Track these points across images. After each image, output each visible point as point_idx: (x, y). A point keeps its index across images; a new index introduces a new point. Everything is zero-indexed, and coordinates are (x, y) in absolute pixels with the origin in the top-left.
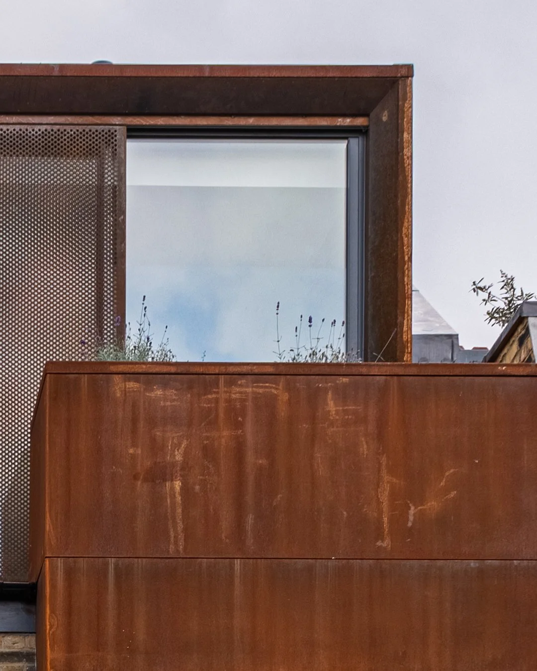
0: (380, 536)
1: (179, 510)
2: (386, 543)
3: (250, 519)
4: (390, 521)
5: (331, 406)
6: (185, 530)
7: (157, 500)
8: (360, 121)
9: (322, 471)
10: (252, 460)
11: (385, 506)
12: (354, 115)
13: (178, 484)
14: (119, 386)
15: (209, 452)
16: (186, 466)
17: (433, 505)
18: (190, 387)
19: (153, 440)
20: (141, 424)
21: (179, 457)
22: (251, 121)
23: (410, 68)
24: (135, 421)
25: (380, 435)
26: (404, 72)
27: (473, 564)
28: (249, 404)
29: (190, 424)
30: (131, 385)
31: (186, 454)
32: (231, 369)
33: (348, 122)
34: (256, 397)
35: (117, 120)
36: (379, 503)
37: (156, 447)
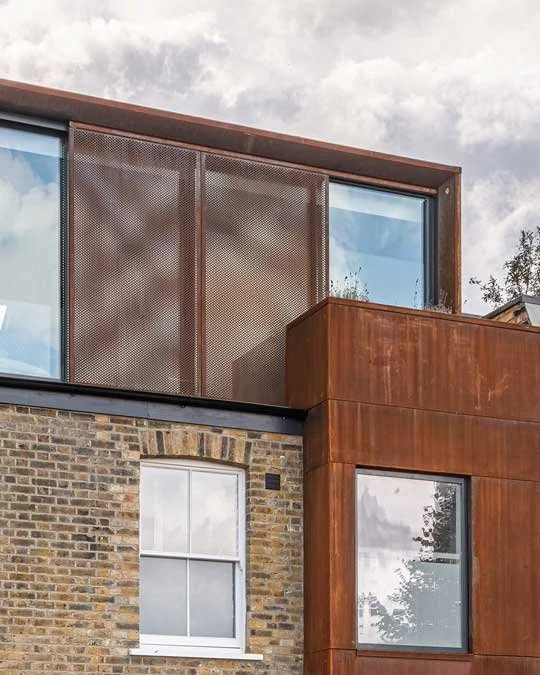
0: (476, 404)
1: (389, 381)
2: (478, 408)
3: (420, 389)
4: (481, 396)
5: (456, 337)
6: (392, 391)
7: (379, 375)
8: (433, 191)
9: (452, 368)
10: (422, 360)
11: (479, 390)
12: (431, 188)
13: (389, 368)
14: (362, 314)
15: (403, 354)
16: (392, 359)
17: (498, 391)
18: (393, 320)
19: (378, 343)
20: (372, 335)
21: (389, 354)
22: (385, 183)
23: (460, 169)
24: (369, 333)
25: (476, 356)
26: (457, 171)
27: (515, 422)
28: (420, 331)
29: (394, 338)
30: (368, 314)
31: (392, 353)
32: (412, 312)
33: (427, 190)
34: (423, 328)
35: (325, 171)
36: (475, 387)
37: (379, 349)
